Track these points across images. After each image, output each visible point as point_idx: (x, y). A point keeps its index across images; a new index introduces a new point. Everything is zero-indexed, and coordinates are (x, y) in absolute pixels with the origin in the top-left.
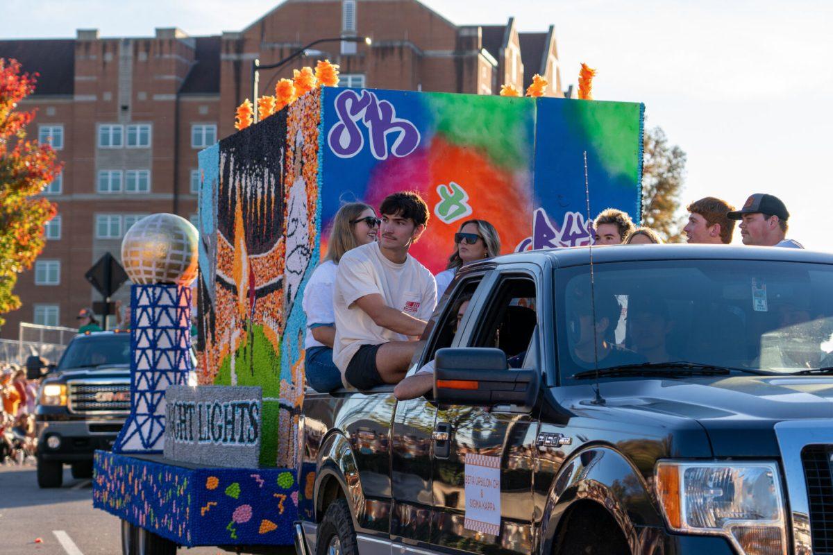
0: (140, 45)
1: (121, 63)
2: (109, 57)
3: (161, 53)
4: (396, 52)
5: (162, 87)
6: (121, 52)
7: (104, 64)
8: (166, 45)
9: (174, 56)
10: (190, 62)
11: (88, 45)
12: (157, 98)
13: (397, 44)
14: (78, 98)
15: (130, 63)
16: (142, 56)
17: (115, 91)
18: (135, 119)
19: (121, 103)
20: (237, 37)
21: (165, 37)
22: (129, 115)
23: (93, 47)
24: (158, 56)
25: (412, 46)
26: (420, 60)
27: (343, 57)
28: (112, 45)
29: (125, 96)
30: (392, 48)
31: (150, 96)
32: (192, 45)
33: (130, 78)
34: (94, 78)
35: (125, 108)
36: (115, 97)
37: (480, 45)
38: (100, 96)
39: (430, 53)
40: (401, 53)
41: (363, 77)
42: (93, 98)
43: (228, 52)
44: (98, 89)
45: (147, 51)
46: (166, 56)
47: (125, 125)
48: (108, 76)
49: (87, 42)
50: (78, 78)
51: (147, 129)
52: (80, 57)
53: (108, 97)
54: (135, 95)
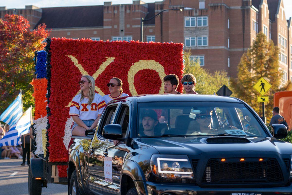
0: (127, 7)
1: (120, 14)
2: (116, 12)
3: (135, 10)
4: (219, 7)
5: (135, 23)
6: (120, 10)
7: (114, 14)
8: (137, 7)
9: (140, 11)
10: (146, 13)
11: (108, 8)
12: (134, 26)
13: (219, 5)
14: (105, 27)
15: (124, 14)
16: (128, 11)
17: (118, 24)
18: (126, 35)
19: (120, 29)
20: (161, 4)
21: (136, 4)
22: (124, 32)
23: (110, 8)
24: (134, 11)
25: (225, 5)
26: (228, 10)
27: (199, 10)
28: (117, 7)
29: (122, 26)
30: (218, 6)
31: (131, 26)
32: (147, 6)
33: (124, 19)
34: (111, 20)
35: (122, 31)
36: (118, 27)
37: (251, 4)
38: (113, 27)
39: (232, 7)
40: (221, 8)
41: (207, 17)
42: (110, 27)
43: (157, 9)
44: (112, 24)
45: (130, 9)
46: (137, 11)
47: (122, 37)
48: (115, 18)
49: (108, 6)
50: (105, 20)
51: (130, 38)
52: (105, 12)
53: (116, 26)
54: (126, 26)
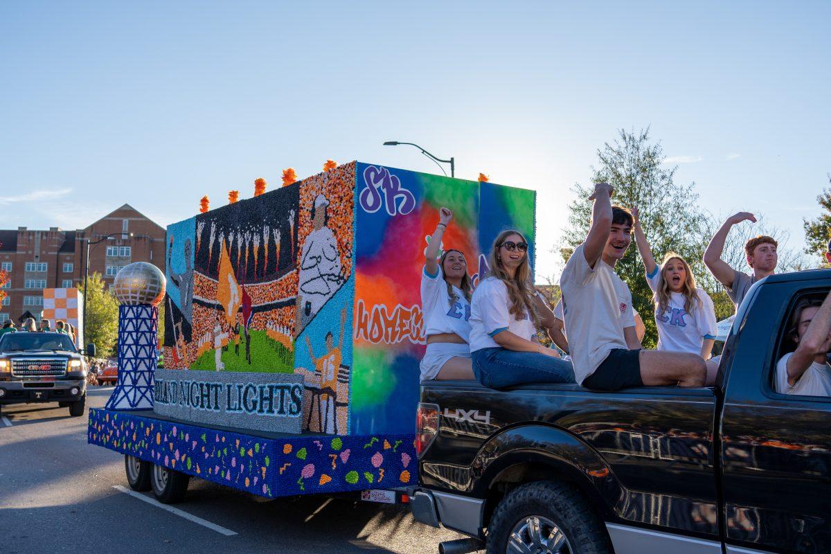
0: (43, 233)
1: (36, 240)
2: (31, 238)
3: (52, 236)
4: (143, 239)
5: (52, 249)
6: (36, 236)
7: (29, 240)
8: (54, 234)
9: (57, 238)
10: (63, 240)
11: (23, 233)
12: (50, 253)
13: (143, 236)
14: (18, 253)
15: (39, 240)
16: (44, 237)
17: (33, 249)
18: (41, 261)
19: (35, 255)
20: (82, 232)
21: (53, 230)
22: (39, 259)
23: (25, 234)
24: (51, 238)
25: (149, 237)
27: (123, 240)
28: (32, 233)
29: (37, 252)
30: (141, 238)
31: (47, 252)
32: (64, 234)
33: (39, 245)
34: (25, 245)
35: (37, 257)
36: (33, 252)
38: (27, 252)
39: (156, 240)
40: (145, 240)
41: (130, 248)
42: (25, 253)
43: (78, 237)
44: (26, 249)
45: (47, 236)
46: (54, 238)
47: (37, 263)
48: (30, 245)
49: (22, 231)
50: (18, 245)
51: (45, 265)
52: (19, 237)
53: (30, 252)
54: (41, 252)
